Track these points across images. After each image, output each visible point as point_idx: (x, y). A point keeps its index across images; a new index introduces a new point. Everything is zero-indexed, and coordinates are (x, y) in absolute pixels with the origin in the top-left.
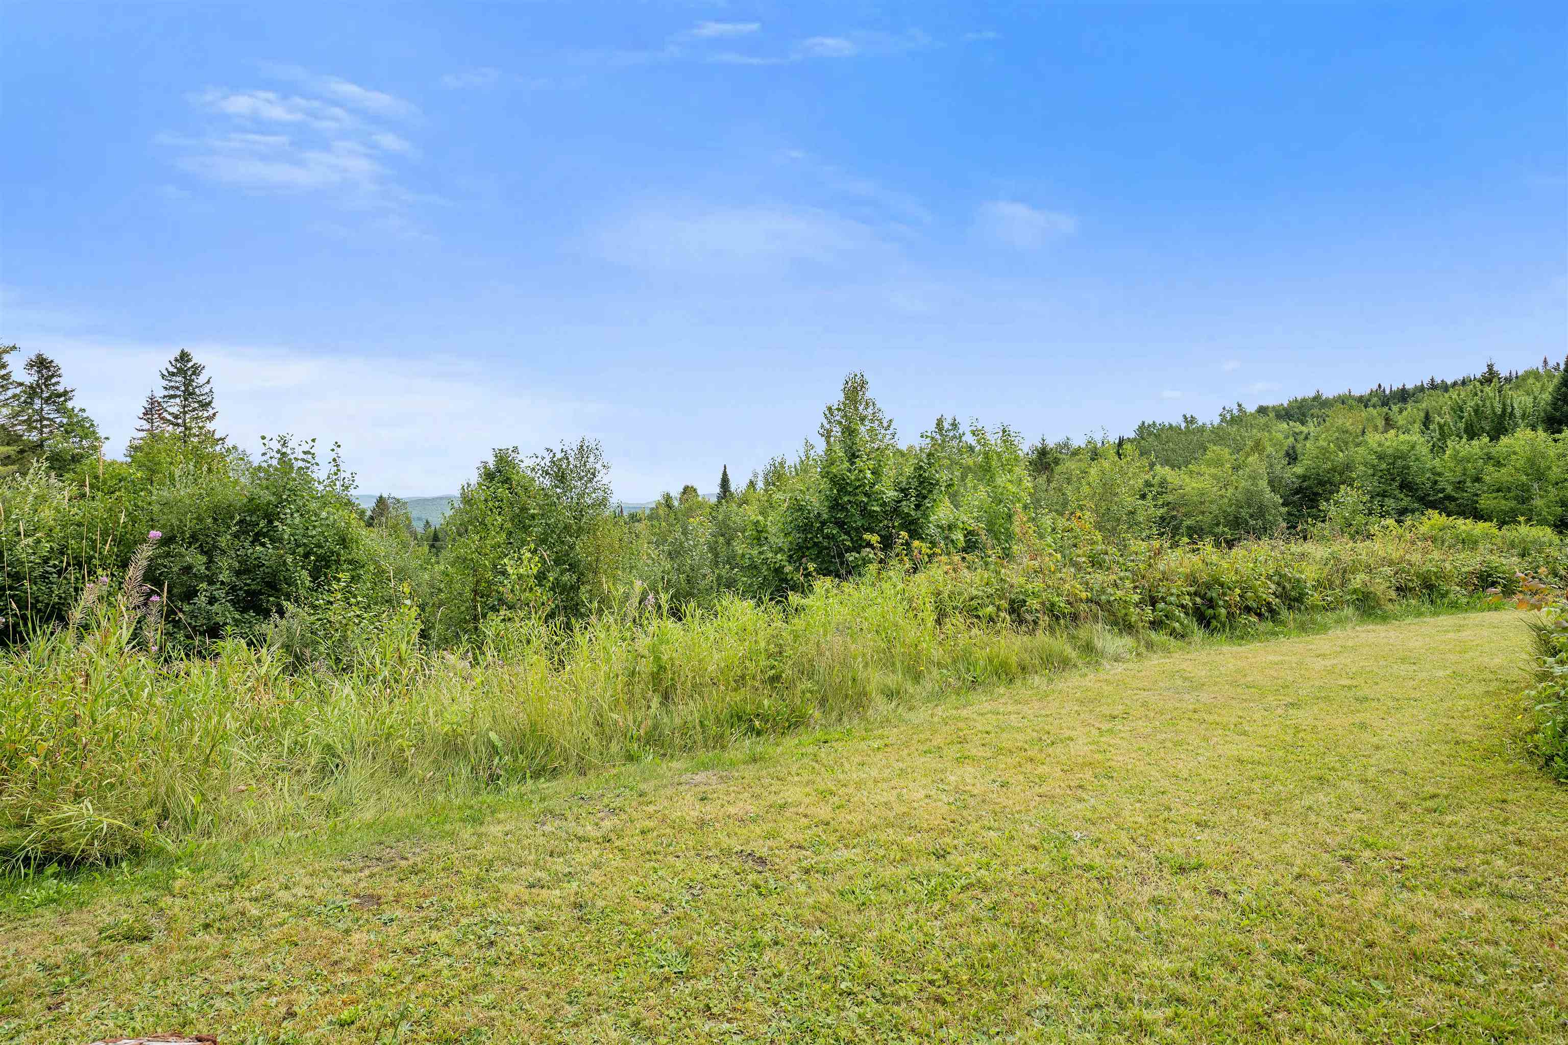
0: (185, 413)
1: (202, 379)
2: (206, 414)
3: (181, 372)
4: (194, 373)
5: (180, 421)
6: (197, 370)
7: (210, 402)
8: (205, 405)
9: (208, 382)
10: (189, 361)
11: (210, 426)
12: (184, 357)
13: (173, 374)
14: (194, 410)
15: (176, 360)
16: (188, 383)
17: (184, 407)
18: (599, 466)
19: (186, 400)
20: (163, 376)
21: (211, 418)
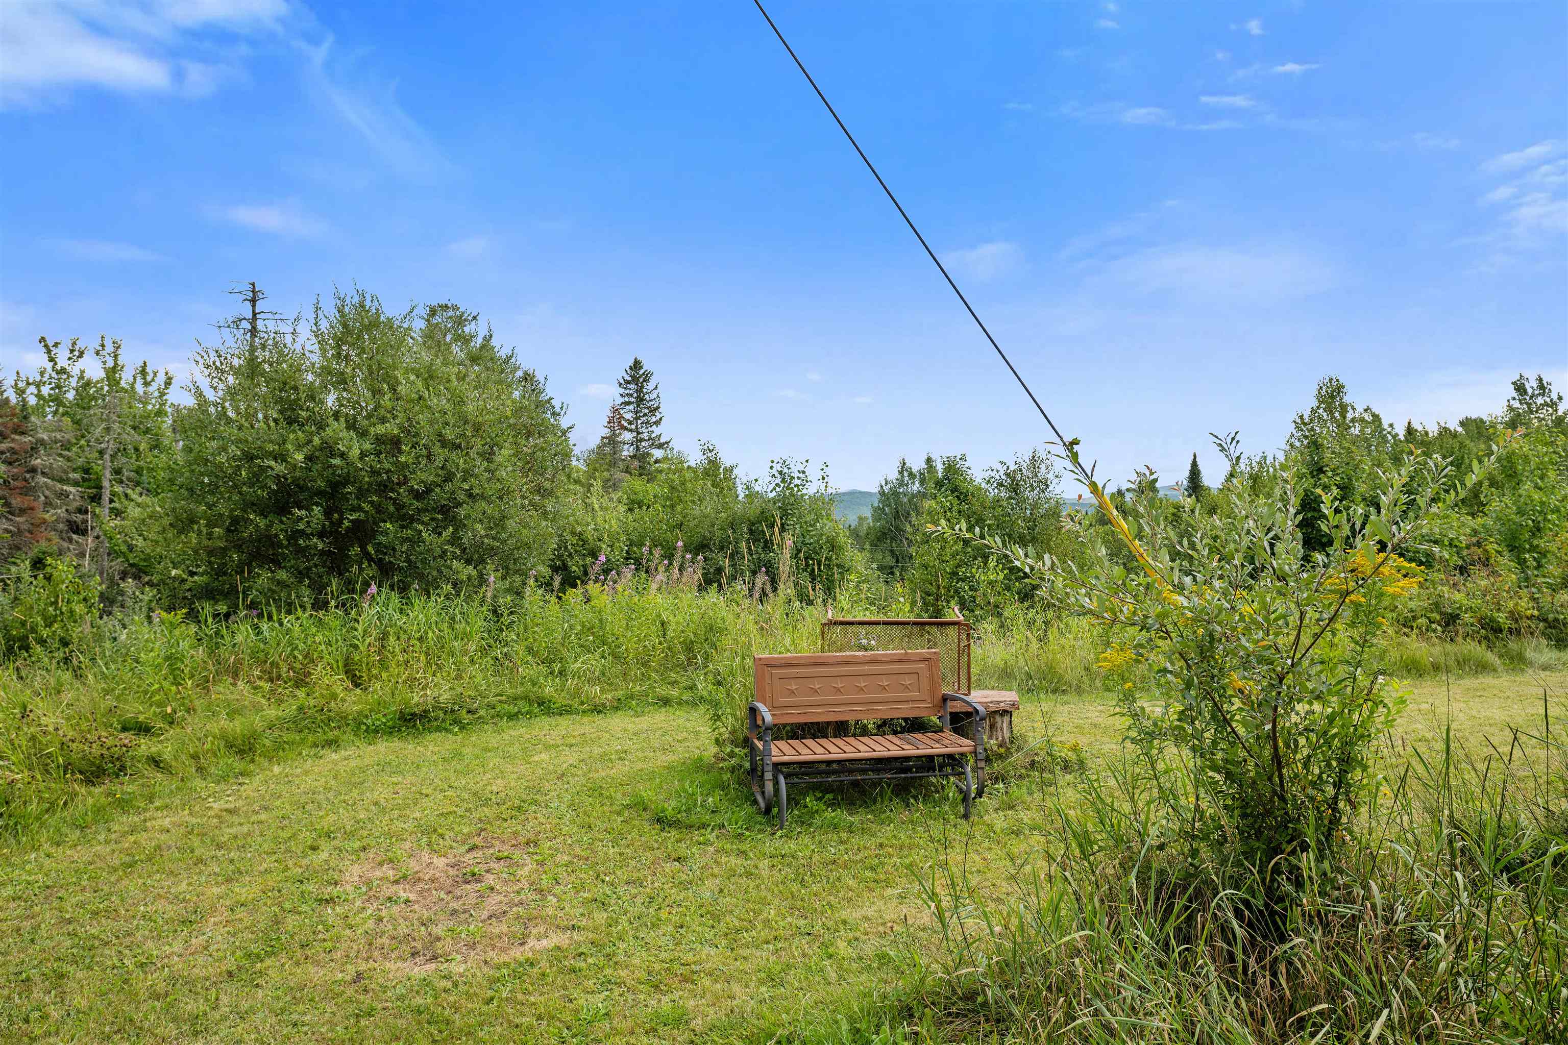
0: (637, 418)
1: (650, 386)
2: (654, 419)
3: (635, 380)
4: (644, 381)
5: (633, 427)
6: (647, 377)
7: (658, 408)
8: (653, 411)
9: (656, 388)
10: (641, 368)
11: (656, 430)
12: (637, 365)
13: (628, 382)
14: (645, 415)
15: (631, 368)
16: (640, 390)
17: (636, 413)
18: (1050, 476)
19: (638, 406)
20: (620, 385)
21: (657, 423)
